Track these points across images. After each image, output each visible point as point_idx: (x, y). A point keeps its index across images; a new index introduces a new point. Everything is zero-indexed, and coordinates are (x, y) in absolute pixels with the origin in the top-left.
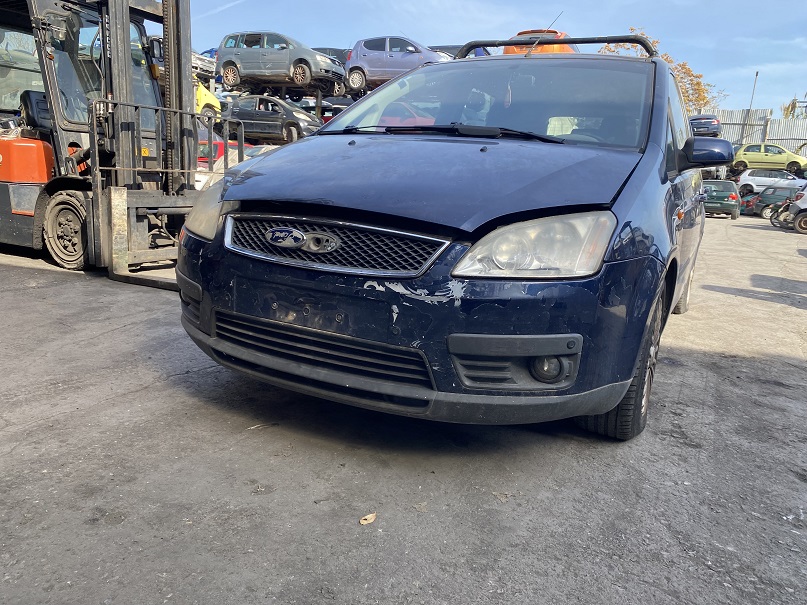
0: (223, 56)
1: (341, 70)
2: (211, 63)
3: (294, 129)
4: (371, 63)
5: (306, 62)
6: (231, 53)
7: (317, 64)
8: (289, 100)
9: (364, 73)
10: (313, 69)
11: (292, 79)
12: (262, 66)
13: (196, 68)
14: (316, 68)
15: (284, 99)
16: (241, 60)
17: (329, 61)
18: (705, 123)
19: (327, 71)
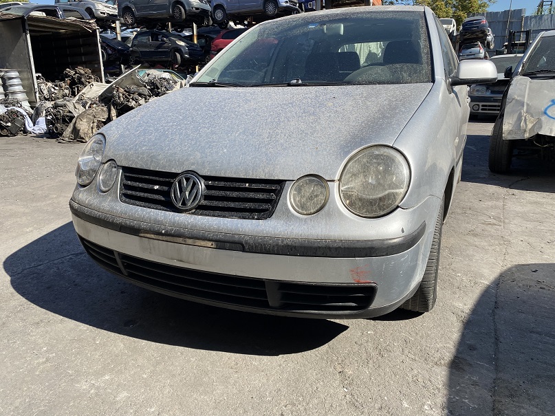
0: (122, 3)
1: (208, 7)
2: (114, 8)
3: (178, 55)
5: (182, 4)
6: (127, 1)
7: (189, 3)
9: (224, 9)
10: (187, 8)
13: (104, 13)
14: (189, 7)
17: (197, 1)
18: (476, 24)
19: (197, 9)
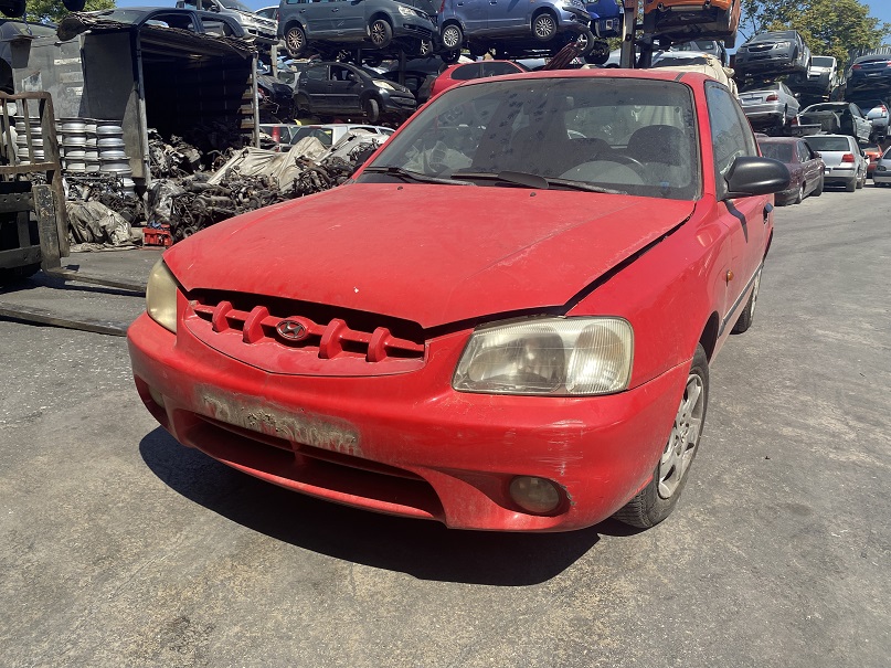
0: (286, 15)
2: (272, 25)
3: (374, 103)
4: (469, 13)
5: (386, 17)
6: (294, 11)
7: (399, 17)
8: (366, 66)
9: (460, 27)
10: (395, 25)
11: (369, 40)
12: (332, 24)
13: (254, 32)
14: (399, 23)
15: (359, 65)
16: (307, 17)
17: (413, 14)
19: (411, 26)
